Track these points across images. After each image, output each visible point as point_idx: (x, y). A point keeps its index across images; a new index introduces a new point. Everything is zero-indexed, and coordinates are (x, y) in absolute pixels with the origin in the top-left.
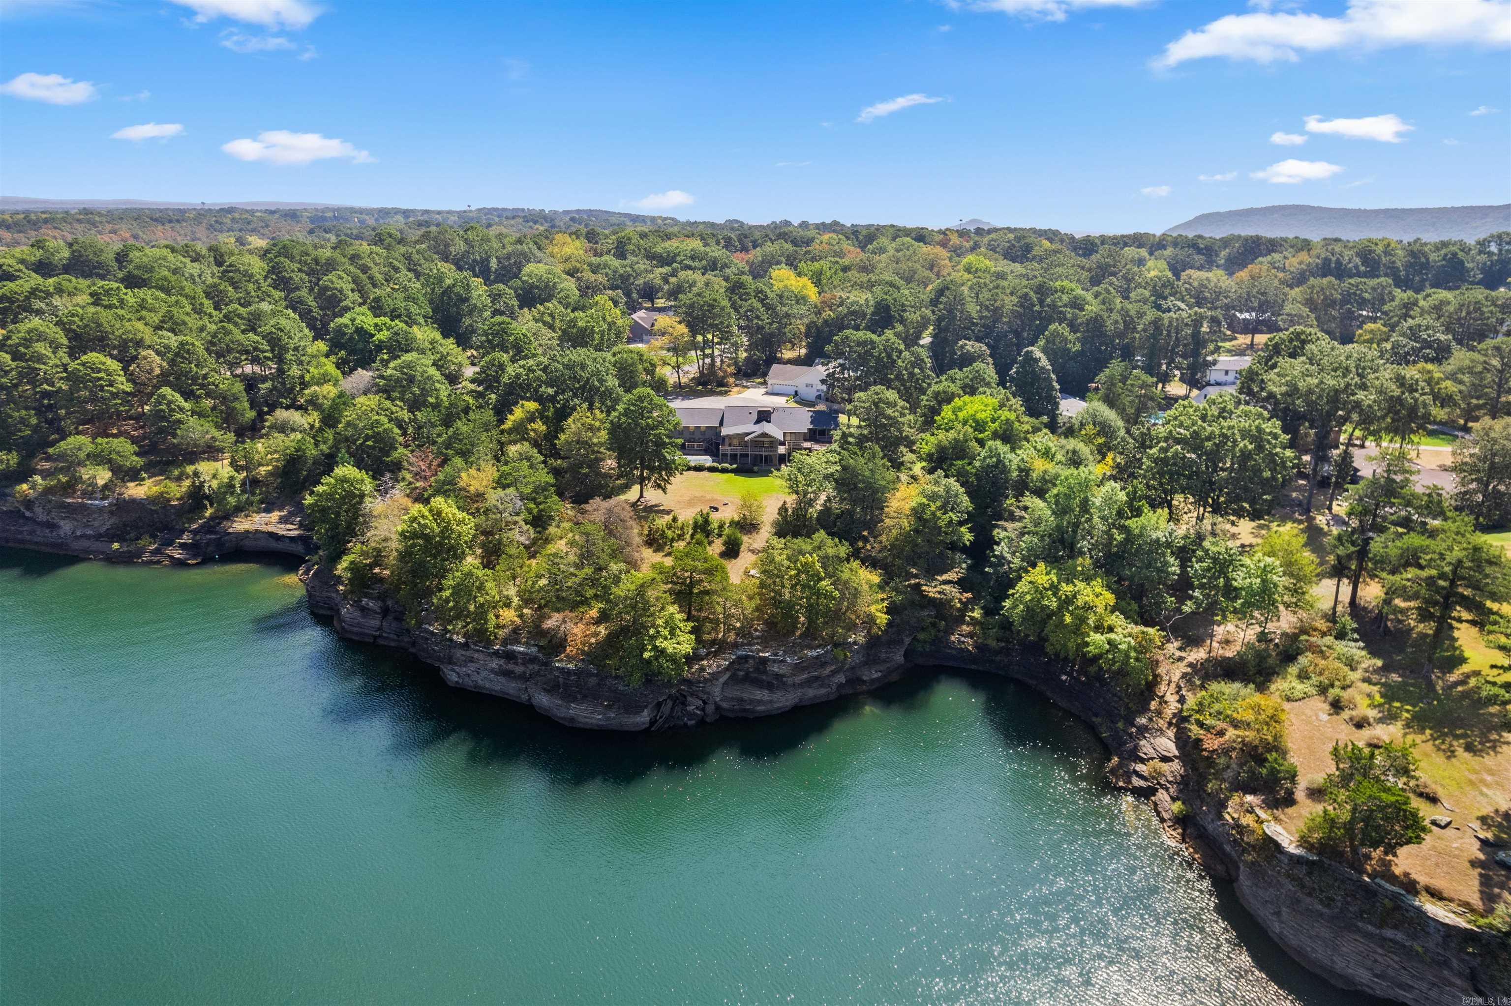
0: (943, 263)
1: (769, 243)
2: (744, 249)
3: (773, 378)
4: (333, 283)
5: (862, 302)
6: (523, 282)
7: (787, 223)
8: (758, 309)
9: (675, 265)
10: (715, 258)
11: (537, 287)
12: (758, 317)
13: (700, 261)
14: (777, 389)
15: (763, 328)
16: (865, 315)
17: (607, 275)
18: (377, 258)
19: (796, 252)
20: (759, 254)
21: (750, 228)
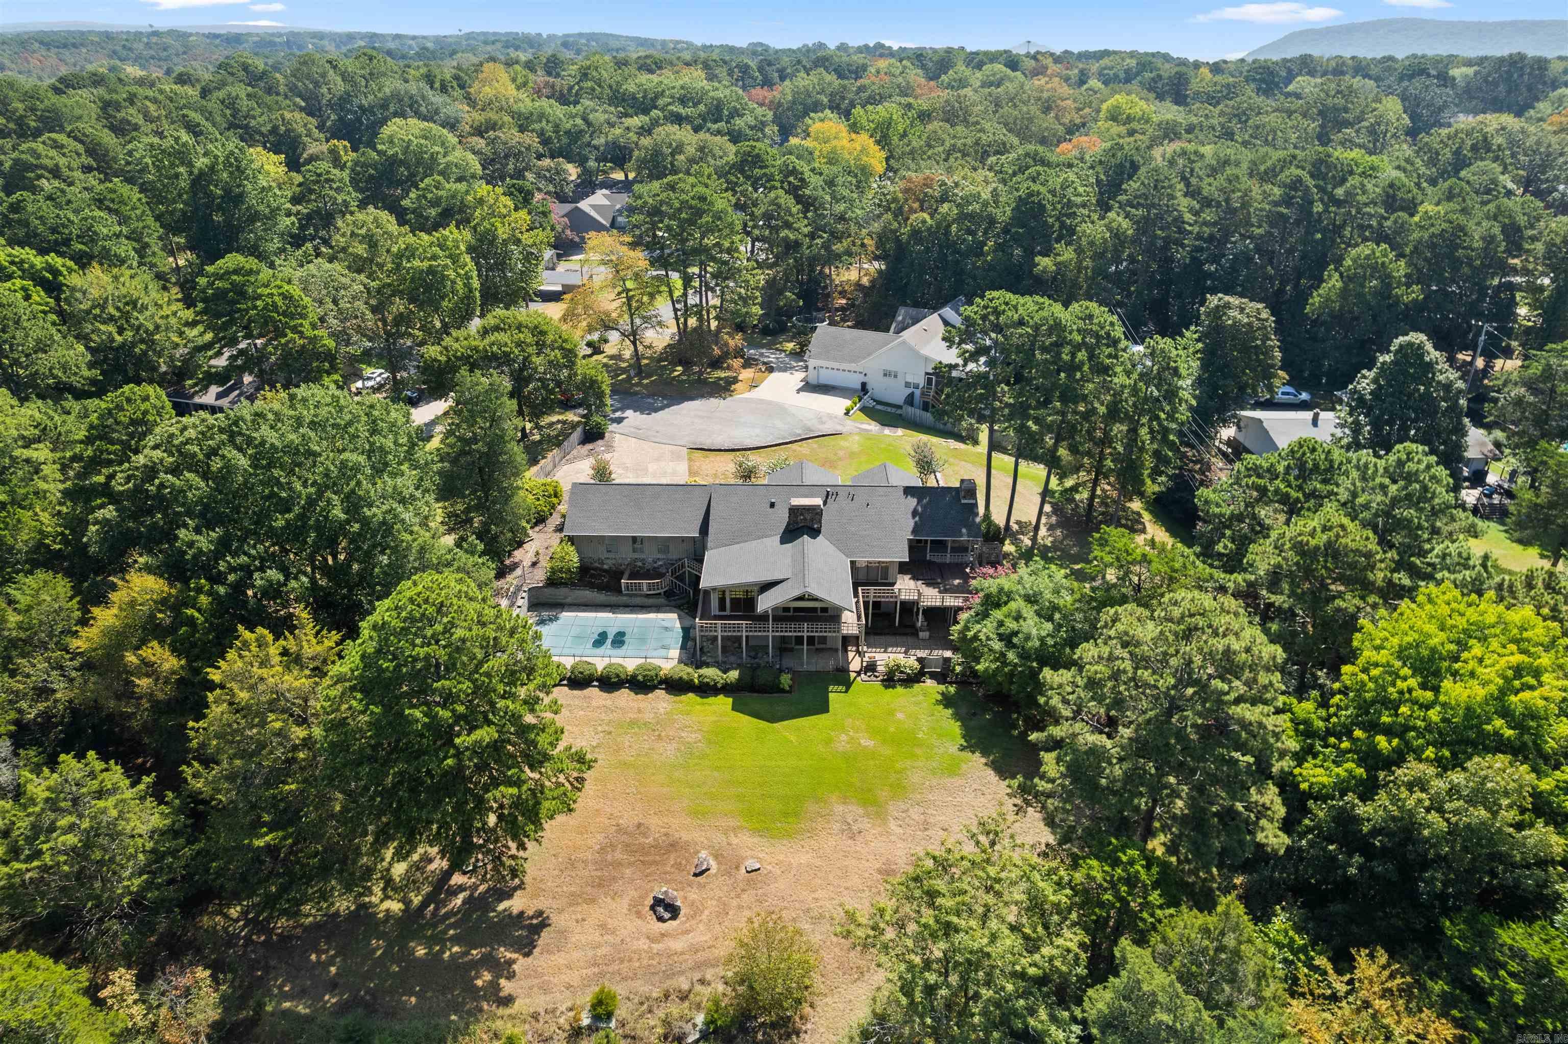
0: (1063, 104)
1: (802, 74)
2: (767, 83)
3: (817, 357)
4: (39, 157)
5: (986, 195)
6: (379, 153)
7: (821, 46)
8: (788, 211)
9: (655, 113)
10: (719, 100)
11: (402, 163)
12: (788, 225)
13: (695, 105)
14: (826, 377)
15: (797, 244)
16: (992, 221)
17: (541, 134)
18: (152, 107)
19: (844, 87)
20: (788, 91)
21: (777, 52)
